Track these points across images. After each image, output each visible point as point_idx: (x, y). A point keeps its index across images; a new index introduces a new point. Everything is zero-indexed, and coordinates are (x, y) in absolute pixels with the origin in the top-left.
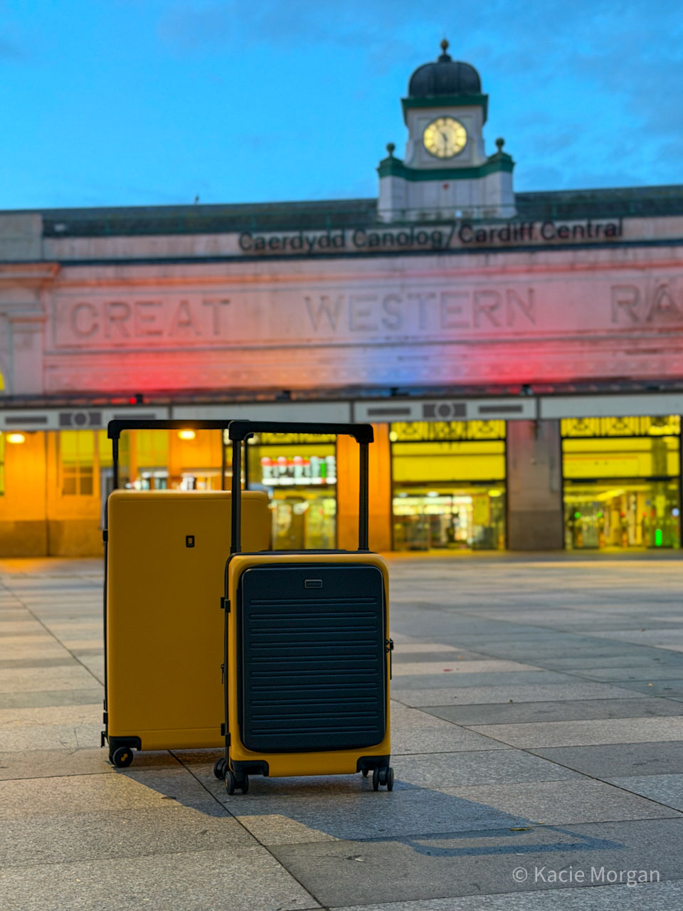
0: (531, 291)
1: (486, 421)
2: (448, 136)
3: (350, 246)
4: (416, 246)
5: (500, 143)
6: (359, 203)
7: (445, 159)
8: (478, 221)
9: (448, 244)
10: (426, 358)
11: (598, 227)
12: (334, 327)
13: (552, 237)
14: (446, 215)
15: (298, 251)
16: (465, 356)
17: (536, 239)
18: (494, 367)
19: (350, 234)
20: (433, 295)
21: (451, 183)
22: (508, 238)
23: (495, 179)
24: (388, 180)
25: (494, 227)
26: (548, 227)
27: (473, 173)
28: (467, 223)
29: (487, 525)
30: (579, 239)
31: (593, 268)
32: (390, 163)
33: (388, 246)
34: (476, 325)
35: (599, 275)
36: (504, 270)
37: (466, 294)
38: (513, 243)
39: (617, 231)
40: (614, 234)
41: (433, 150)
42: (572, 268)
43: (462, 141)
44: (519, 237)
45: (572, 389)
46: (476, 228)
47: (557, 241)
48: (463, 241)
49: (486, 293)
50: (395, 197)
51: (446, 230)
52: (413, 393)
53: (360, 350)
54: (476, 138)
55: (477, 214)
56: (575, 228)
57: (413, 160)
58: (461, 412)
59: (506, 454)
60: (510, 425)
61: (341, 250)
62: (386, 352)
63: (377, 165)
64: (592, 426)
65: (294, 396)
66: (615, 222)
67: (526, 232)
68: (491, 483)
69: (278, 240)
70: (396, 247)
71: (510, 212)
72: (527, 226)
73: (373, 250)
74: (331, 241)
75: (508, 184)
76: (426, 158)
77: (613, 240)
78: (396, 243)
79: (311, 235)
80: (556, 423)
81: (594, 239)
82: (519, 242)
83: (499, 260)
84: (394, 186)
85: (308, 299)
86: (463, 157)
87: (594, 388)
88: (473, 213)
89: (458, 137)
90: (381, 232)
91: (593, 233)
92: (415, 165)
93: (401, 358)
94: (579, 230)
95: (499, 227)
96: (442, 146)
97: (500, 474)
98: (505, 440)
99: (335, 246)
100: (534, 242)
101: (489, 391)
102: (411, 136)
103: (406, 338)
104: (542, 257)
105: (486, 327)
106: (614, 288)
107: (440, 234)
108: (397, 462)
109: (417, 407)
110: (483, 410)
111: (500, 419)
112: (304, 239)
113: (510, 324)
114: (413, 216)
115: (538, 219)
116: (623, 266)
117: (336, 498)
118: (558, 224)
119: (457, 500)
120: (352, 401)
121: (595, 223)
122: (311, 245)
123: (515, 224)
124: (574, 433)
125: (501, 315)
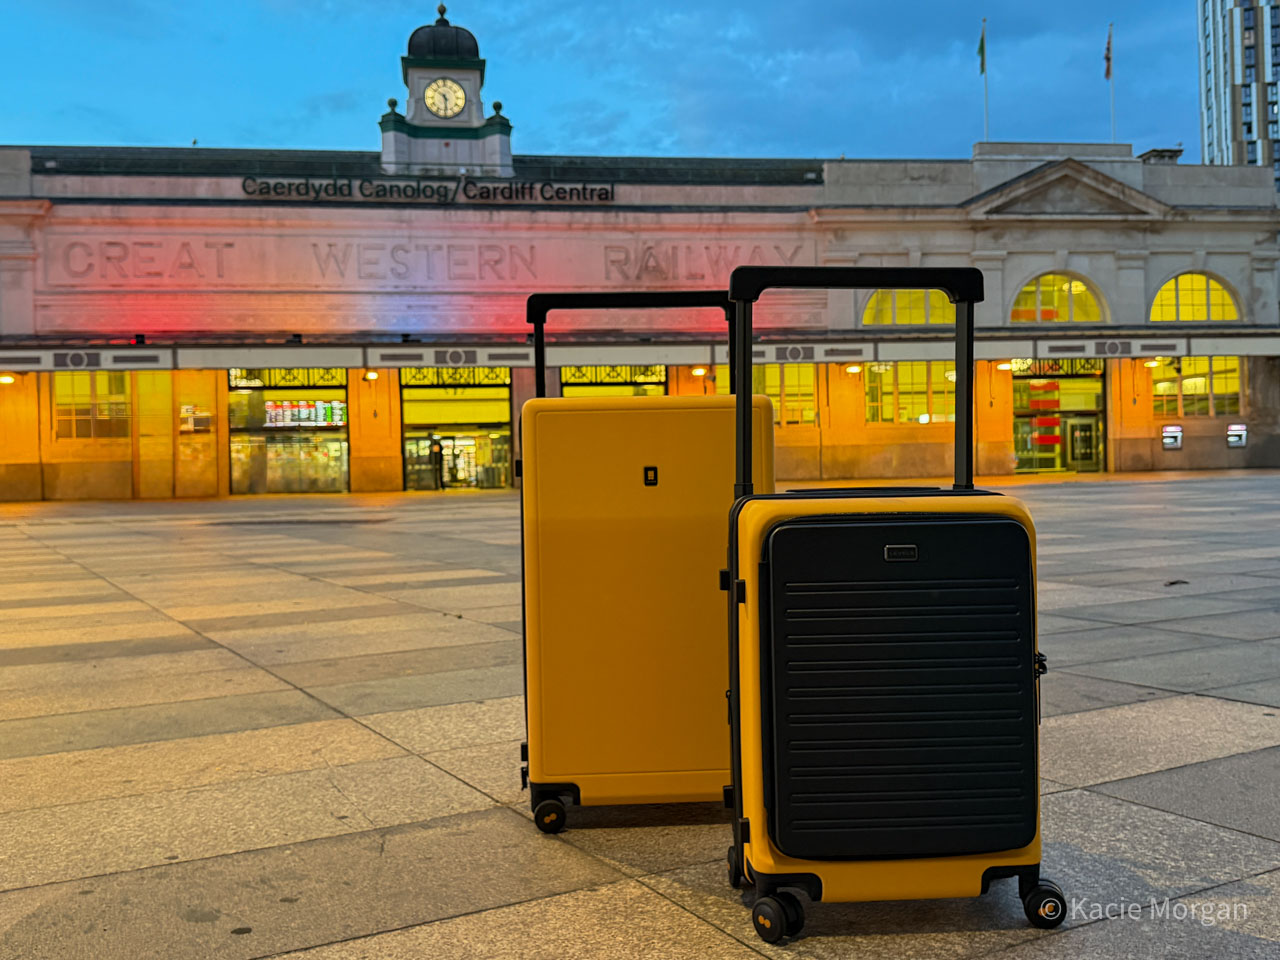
0: (532, 248)
1: (492, 368)
2: (448, 96)
3: (358, 196)
4: (422, 199)
5: (498, 107)
6: (362, 155)
7: (446, 118)
8: (480, 179)
9: (453, 199)
10: (434, 307)
11: (592, 190)
12: (342, 275)
13: (551, 198)
14: (448, 171)
15: (304, 198)
16: (472, 306)
17: (536, 199)
18: (499, 318)
19: (356, 183)
20: (439, 248)
21: (452, 142)
22: (511, 197)
23: (494, 140)
24: (391, 135)
25: (496, 185)
26: (547, 188)
27: (473, 134)
28: (471, 180)
29: (487, 465)
30: (575, 201)
31: (588, 228)
32: (392, 118)
33: (395, 198)
34: (481, 278)
35: (594, 235)
36: (506, 227)
37: (472, 248)
38: (515, 201)
39: (610, 195)
40: (606, 198)
41: (434, 109)
42: (569, 227)
43: (461, 103)
44: (520, 196)
45: (572, 339)
46: (480, 185)
47: (556, 202)
48: (468, 197)
49: (490, 248)
50: (397, 152)
51: (452, 185)
52: (424, 340)
53: (369, 297)
54: (474, 100)
55: (478, 173)
56: (572, 190)
57: (413, 118)
58: (471, 359)
59: (511, 400)
60: (514, 371)
61: (347, 198)
62: (396, 301)
63: (379, 119)
64: (589, 375)
65: (304, 341)
66: (608, 187)
67: (527, 191)
68: (497, 426)
69: (283, 186)
70: (403, 199)
71: (510, 172)
72: (527, 186)
73: (381, 200)
74: (338, 190)
75: (507, 146)
76: (428, 116)
77: (605, 202)
78: (402, 195)
79: (317, 182)
80: (557, 370)
81: (588, 202)
82: (520, 201)
83: (502, 216)
84: (396, 141)
85: (315, 245)
86: (463, 117)
87: (591, 339)
88: (473, 171)
89: (457, 98)
90: (387, 184)
91: (588, 196)
92: (416, 122)
93: (409, 307)
94: (575, 192)
95: (502, 185)
96: (442, 106)
97: (506, 418)
98: (510, 386)
99: (342, 194)
100: (533, 202)
101: (495, 340)
102: (411, 94)
103: (415, 287)
104: (542, 215)
105: (491, 281)
106: (606, 248)
107: (445, 188)
108: (406, 406)
109: (429, 353)
110: (492, 357)
111: (505, 367)
112: (310, 186)
113: (513, 278)
114: (416, 171)
115: (538, 181)
116: (615, 229)
117: (348, 440)
118: (556, 186)
119: (457, 442)
120: (364, 346)
121: (590, 186)
122: (317, 192)
123: (516, 184)
124: (572, 380)
125: (504, 268)
